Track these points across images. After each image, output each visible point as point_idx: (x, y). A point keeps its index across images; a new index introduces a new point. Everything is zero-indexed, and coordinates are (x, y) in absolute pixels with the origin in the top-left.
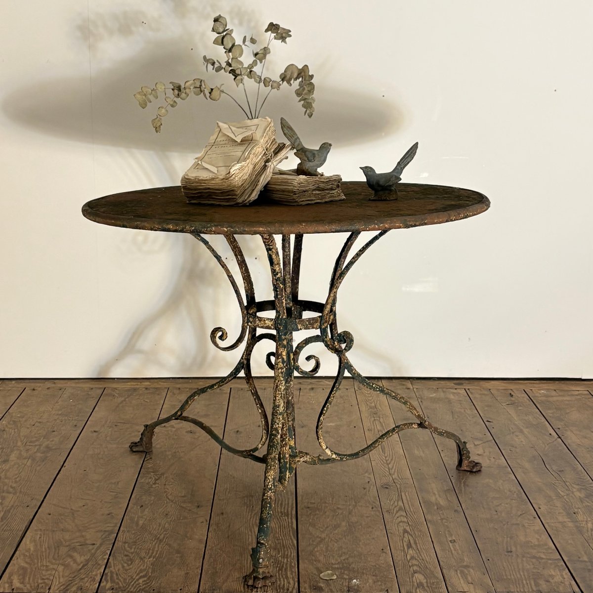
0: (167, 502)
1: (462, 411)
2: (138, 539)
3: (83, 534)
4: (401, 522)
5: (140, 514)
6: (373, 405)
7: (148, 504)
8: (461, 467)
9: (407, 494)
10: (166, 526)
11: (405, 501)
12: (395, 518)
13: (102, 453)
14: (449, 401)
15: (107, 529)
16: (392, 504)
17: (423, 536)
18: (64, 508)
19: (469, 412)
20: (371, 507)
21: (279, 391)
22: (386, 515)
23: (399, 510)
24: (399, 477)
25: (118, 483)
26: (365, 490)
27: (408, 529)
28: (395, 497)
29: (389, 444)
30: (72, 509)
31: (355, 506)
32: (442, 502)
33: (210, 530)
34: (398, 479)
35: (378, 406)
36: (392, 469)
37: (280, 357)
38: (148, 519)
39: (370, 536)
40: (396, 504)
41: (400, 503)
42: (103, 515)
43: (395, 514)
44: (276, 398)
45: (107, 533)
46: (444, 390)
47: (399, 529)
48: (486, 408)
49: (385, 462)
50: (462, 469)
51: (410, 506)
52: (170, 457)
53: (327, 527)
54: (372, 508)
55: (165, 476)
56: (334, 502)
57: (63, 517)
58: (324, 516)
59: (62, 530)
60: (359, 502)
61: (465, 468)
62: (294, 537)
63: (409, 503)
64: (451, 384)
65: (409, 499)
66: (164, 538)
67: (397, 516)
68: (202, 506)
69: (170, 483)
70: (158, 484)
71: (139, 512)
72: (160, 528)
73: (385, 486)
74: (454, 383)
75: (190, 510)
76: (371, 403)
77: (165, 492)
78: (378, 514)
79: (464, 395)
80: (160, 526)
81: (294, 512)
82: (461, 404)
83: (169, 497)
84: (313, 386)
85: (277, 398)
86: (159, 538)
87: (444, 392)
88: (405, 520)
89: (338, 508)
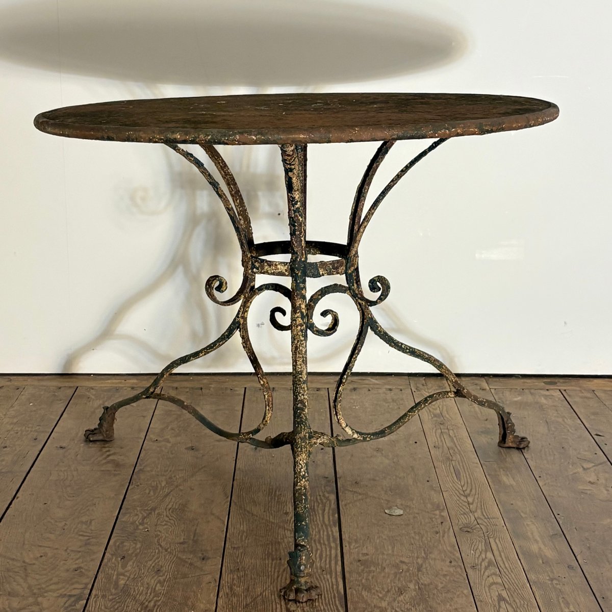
0: (159, 551)
1: (560, 420)
2: (118, 608)
3: (40, 599)
4: (494, 583)
5: (120, 570)
6: (438, 411)
7: (132, 553)
8: (505, 443)
9: (497, 541)
10: (157, 589)
11: (496, 553)
12: (485, 577)
13: (69, 478)
14: (541, 408)
15: (73, 593)
16: (477, 556)
17: (527, 605)
18: (13, 559)
19: (569, 421)
20: (449, 560)
21: (299, 353)
22: (470, 572)
23: (489, 566)
24: (484, 516)
25: (91, 522)
26: (438, 535)
27: (504, 594)
28: (481, 546)
29: (466, 468)
30: (24, 562)
31: (425, 559)
32: (549, 553)
33: (220, 595)
34: (483, 518)
35: (445, 413)
36: (472, 504)
37: (298, 311)
38: (132, 576)
39: (451, 605)
40: (484, 556)
41: (490, 555)
42: (68, 570)
43: (484, 573)
44: (296, 363)
45: (73, 599)
46: (532, 391)
47: (492, 595)
48: (592, 417)
49: (462, 493)
50: (506, 445)
51: (504, 559)
52: (163, 484)
53: (388, 591)
54: (451, 562)
55: (156, 512)
56: (395, 553)
57: (11, 574)
58: (383, 574)
59: (9, 594)
60: (430, 553)
61: (510, 445)
62: (341, 606)
63: (502, 554)
64: (540, 383)
65: (501, 549)
66: (154, 606)
67: (486, 574)
68: (208, 558)
69: (164, 523)
70: (147, 523)
71: (120, 565)
72: (149, 592)
73: (465, 529)
74: (544, 382)
75: (191, 564)
76: (436, 409)
77: (157, 536)
78: (459, 570)
79: (559, 399)
80: (148, 588)
81: (339, 568)
82: (557, 411)
83: (162, 544)
84: (355, 386)
85: (298, 363)
86: (147, 606)
87: (532, 394)
88: (499, 580)
89: (402, 562)
